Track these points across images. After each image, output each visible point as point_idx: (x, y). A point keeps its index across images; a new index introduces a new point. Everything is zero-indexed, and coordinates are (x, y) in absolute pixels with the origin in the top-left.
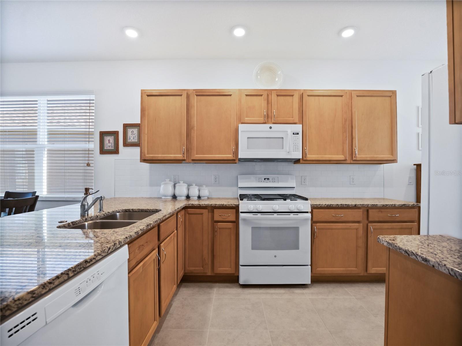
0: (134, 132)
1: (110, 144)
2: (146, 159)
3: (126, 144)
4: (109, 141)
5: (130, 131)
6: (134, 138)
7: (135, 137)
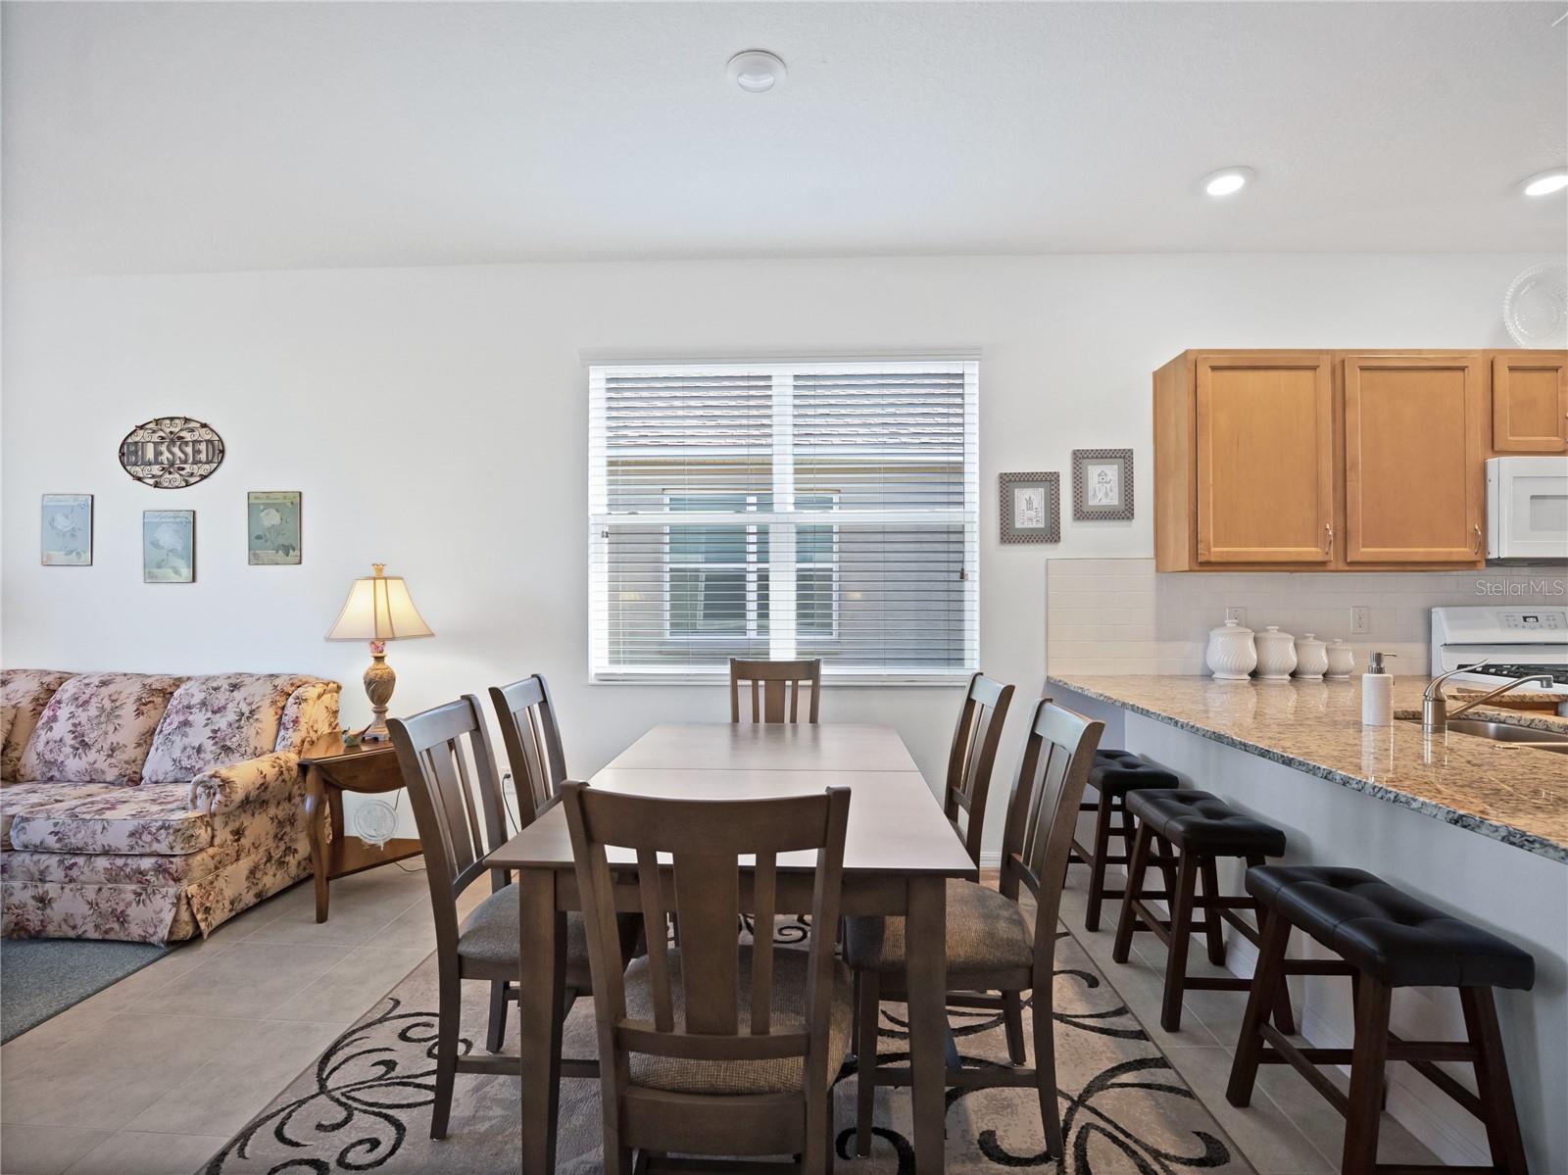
0: (1106, 475)
1: (1033, 513)
2: (1213, 559)
3: (1081, 514)
4: (1029, 502)
5: (1094, 471)
6: (1106, 494)
7: (1111, 490)
